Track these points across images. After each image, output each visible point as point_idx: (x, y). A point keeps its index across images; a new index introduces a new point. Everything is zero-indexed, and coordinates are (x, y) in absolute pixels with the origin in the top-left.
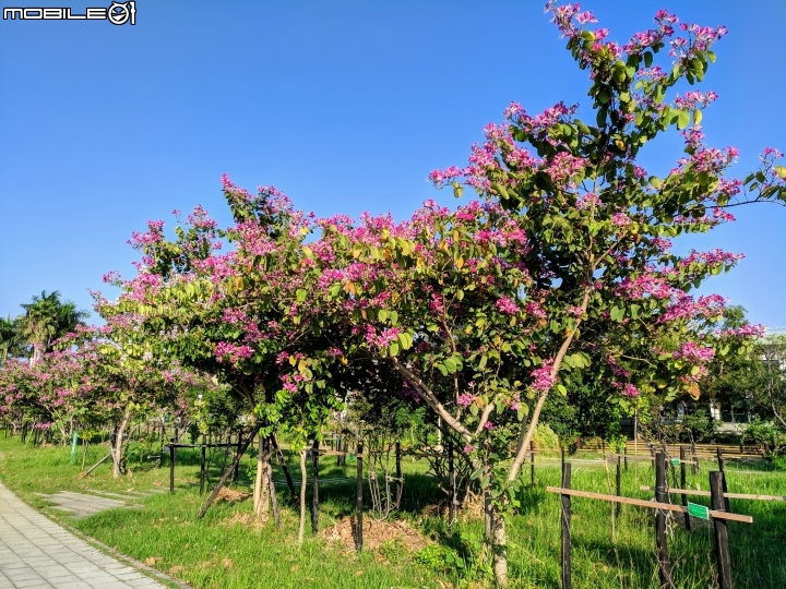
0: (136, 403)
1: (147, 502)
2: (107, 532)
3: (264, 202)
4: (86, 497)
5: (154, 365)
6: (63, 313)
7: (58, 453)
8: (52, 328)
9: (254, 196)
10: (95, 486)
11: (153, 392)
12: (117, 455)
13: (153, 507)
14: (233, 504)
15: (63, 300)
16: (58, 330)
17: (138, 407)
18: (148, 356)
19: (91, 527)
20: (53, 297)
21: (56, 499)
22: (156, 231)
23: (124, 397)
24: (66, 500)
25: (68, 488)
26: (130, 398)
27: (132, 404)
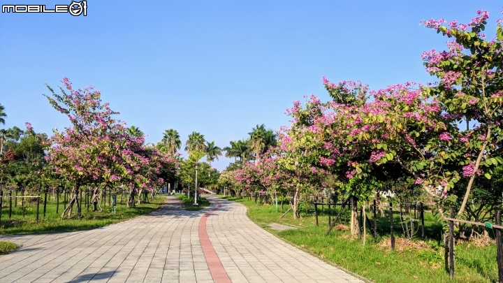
0: (300, 183)
1: (307, 228)
2: (289, 236)
3: (341, 88)
4: (282, 226)
5: (300, 167)
6: (268, 135)
7: (271, 207)
8: (263, 144)
9: (337, 85)
10: (286, 221)
11: (308, 178)
12: (295, 208)
13: (308, 230)
14: (344, 231)
15: (267, 129)
16: (266, 144)
17: (301, 185)
18: (297, 163)
19: (283, 235)
20: (262, 127)
21: (270, 225)
22: (297, 105)
23: (295, 181)
24: (274, 226)
25: (275, 222)
26: (297, 181)
27: (298, 184)
